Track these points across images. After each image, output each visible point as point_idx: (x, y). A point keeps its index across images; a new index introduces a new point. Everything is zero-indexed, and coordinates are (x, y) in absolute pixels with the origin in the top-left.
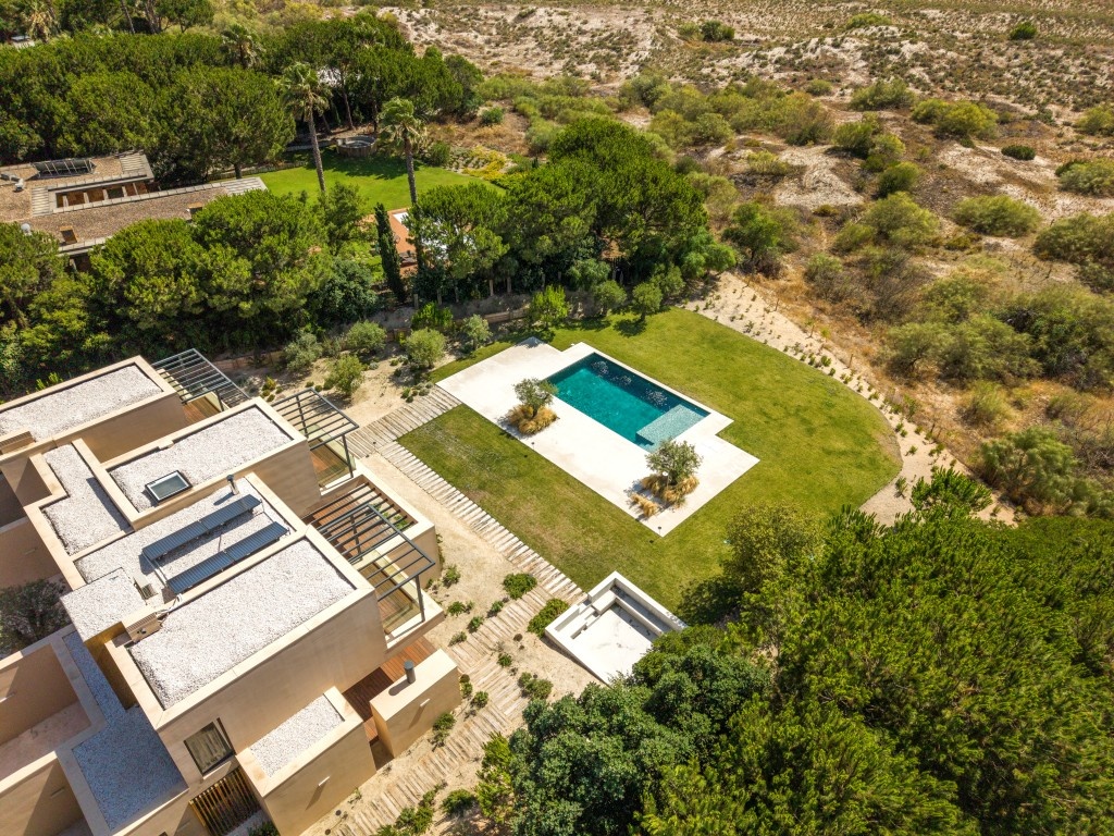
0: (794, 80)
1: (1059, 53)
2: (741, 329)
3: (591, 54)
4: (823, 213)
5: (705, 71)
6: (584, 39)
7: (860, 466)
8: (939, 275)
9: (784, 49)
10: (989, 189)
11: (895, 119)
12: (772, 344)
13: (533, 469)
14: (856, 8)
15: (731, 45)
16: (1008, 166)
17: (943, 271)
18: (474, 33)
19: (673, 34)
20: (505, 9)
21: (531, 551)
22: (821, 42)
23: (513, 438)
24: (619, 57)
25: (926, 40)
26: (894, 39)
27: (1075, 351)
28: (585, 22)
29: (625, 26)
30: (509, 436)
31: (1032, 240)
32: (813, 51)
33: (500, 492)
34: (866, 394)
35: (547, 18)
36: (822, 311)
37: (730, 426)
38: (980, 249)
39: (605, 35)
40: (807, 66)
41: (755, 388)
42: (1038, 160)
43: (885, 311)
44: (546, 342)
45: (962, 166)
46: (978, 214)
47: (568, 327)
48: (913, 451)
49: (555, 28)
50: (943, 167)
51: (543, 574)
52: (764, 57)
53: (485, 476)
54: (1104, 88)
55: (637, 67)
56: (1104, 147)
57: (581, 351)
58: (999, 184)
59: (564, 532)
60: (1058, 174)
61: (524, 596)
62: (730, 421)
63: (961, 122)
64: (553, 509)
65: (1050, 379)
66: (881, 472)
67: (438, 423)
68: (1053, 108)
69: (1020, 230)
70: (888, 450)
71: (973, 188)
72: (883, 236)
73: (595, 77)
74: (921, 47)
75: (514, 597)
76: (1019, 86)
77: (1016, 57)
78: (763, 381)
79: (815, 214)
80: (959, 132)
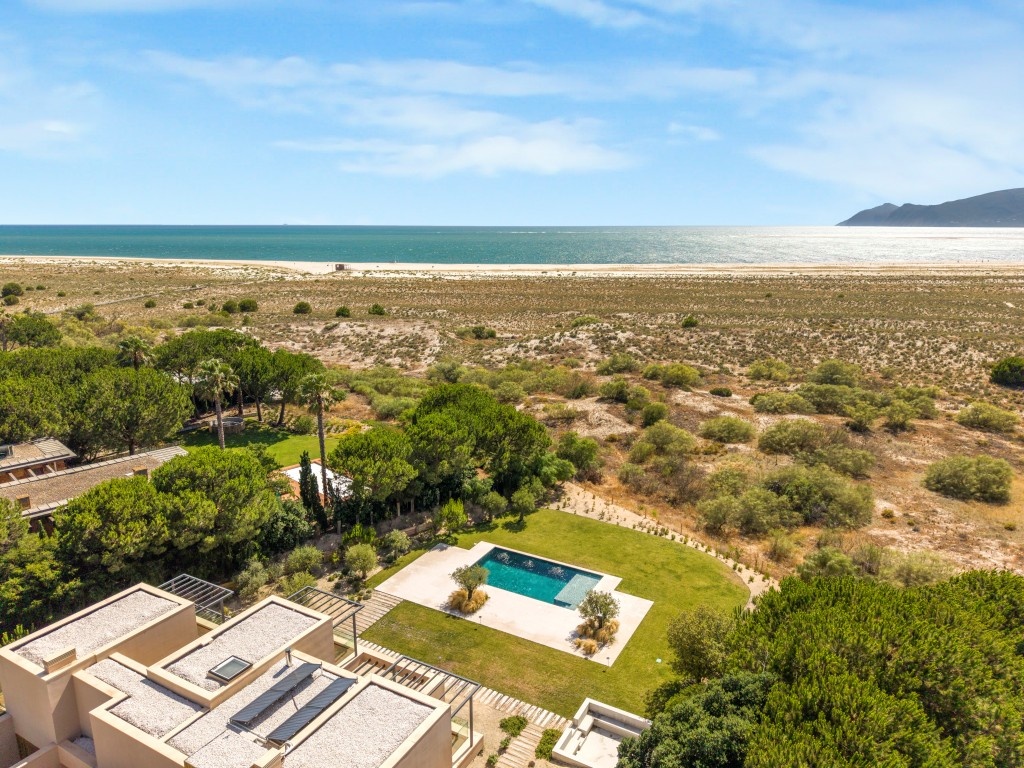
0: (552, 360)
1: (717, 333)
2: (596, 518)
3: (394, 351)
4: (612, 439)
5: (486, 357)
6: (385, 342)
7: (723, 594)
8: (709, 471)
9: (538, 341)
10: (712, 415)
11: (632, 378)
12: (623, 524)
13: (486, 638)
14: (573, 315)
15: (496, 341)
16: (719, 400)
17: (711, 468)
18: (291, 342)
19: (452, 336)
20: (312, 325)
21: (512, 699)
22: (562, 335)
23: (459, 618)
24: (418, 352)
25: (631, 330)
26: (609, 331)
27: (816, 504)
28: (382, 331)
29: (415, 332)
30: (454, 617)
31: (756, 443)
32: (559, 340)
33: (466, 660)
34: (703, 549)
35: (349, 329)
36: (642, 501)
37: (622, 583)
38: (726, 452)
39: (401, 338)
40: (557, 350)
41: (626, 555)
42: (734, 396)
43: (686, 497)
44: (453, 545)
45: (690, 403)
46: (717, 429)
47: (465, 532)
48: (751, 580)
49: (358, 335)
50: (678, 405)
51: (529, 713)
52: (525, 347)
53: (448, 650)
54: (752, 352)
55: (433, 358)
56: (770, 386)
57: (483, 548)
58: (719, 412)
59: (532, 679)
60: (752, 403)
61: (522, 733)
62: (620, 579)
63: (678, 376)
64: (516, 664)
65: (809, 525)
66: (738, 595)
67: (390, 618)
68: (727, 366)
69: (746, 437)
70: (735, 582)
71: (703, 416)
72: (660, 450)
73: (401, 366)
74: (629, 334)
75: (514, 735)
76: (701, 354)
77: (692, 337)
78: (629, 549)
79: (606, 440)
80: (678, 382)
